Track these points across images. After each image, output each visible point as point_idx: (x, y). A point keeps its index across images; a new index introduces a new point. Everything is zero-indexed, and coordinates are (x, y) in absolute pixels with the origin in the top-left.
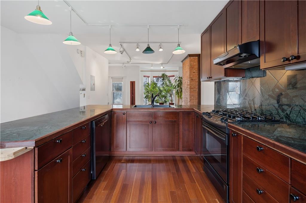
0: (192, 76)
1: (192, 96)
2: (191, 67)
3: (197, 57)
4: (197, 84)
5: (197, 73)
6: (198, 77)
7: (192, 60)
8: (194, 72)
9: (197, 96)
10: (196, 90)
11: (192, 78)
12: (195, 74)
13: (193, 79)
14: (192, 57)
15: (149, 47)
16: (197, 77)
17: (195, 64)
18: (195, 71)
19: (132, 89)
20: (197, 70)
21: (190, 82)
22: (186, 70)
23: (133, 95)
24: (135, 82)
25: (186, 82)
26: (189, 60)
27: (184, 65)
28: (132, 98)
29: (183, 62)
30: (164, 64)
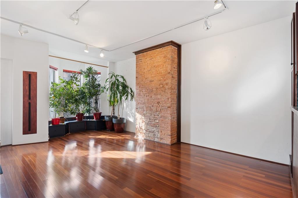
2: (172, 60)
3: (177, 48)
4: (176, 84)
7: (173, 50)
12: (175, 69)
13: (173, 76)
16: (177, 74)
17: (175, 56)
19: (27, 88)
20: (176, 65)
21: (172, 80)
22: (156, 64)
23: (30, 101)
24: (35, 74)
25: (153, 81)
26: (167, 50)
27: (144, 56)
28: (27, 105)
29: (137, 53)
30: (106, 50)
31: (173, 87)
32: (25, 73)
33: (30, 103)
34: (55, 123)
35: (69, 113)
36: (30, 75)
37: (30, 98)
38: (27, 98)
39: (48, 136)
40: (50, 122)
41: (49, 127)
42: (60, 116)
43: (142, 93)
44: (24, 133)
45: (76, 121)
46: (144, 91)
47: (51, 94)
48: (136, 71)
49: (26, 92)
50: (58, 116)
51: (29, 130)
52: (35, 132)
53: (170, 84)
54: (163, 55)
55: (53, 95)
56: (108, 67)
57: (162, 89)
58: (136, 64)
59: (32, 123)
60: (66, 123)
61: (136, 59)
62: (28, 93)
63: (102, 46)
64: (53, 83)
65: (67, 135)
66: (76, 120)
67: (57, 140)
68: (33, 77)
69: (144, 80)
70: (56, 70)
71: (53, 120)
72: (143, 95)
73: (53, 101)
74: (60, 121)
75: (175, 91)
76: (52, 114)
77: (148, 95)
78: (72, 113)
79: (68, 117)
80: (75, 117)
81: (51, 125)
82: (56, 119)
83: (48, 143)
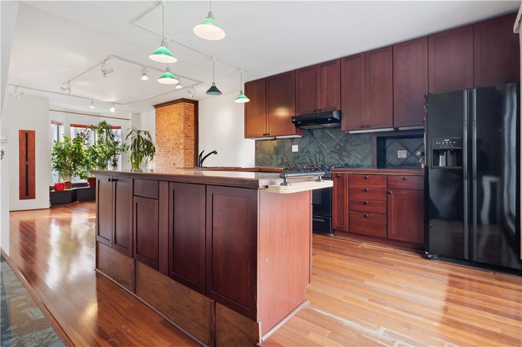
0: (187, 132)
1: (187, 160)
2: (186, 118)
3: (193, 105)
4: (193, 143)
5: (193, 128)
6: (195, 134)
7: (186, 107)
8: (189, 126)
9: (193, 161)
10: (192, 152)
11: (186, 134)
12: (190, 128)
13: (188, 135)
14: (187, 103)
15: (215, 87)
16: (193, 133)
17: (191, 114)
18: (190, 124)
19: (24, 148)
20: (193, 123)
21: (185, 140)
22: (172, 121)
23: (27, 163)
24: (33, 133)
25: (170, 140)
26: (180, 107)
27: (162, 111)
28: (24, 168)
29: (156, 106)
30: (118, 104)
31: (187, 147)
32: (21, 132)
33: (27, 165)
34: (58, 189)
35: (78, 177)
36: (27, 134)
37: (27, 160)
38: (24, 159)
39: (49, 202)
40: (51, 188)
41: (51, 193)
42: (66, 181)
43: (160, 153)
44: (21, 198)
45: (89, 187)
46: (162, 150)
47: (53, 155)
48: (156, 127)
49: (23, 153)
50: (62, 181)
51: (27, 194)
52: (33, 197)
53: (183, 144)
54: (178, 112)
55: (56, 156)
56: (129, 120)
57: (177, 149)
58: (156, 120)
59: (30, 187)
60: (72, 189)
61: (156, 113)
62: (25, 154)
63: (113, 100)
64: (56, 141)
65: (75, 204)
66: (87, 186)
67: (59, 207)
68: (30, 136)
69: (163, 138)
70: (60, 125)
71: (56, 185)
72: (162, 155)
73: (57, 163)
74: (65, 186)
75: (190, 151)
76: (56, 178)
77: (165, 155)
78: (82, 178)
79: (76, 182)
80: (87, 183)
81: (53, 191)
82: (60, 184)
83: (49, 210)
